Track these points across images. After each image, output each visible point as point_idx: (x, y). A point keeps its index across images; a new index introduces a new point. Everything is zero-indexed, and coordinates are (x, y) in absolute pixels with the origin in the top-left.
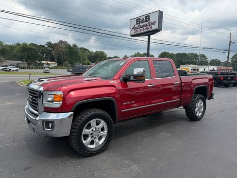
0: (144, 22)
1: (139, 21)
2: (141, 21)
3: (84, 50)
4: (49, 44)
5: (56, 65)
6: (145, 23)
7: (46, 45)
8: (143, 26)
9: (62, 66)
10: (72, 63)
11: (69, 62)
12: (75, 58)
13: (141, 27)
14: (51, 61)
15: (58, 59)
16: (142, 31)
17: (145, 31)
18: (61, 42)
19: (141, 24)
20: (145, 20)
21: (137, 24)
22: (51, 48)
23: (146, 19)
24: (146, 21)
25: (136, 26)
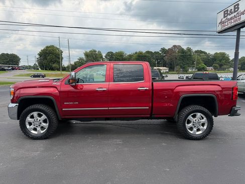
0: (232, 13)
1: (227, 13)
2: (229, 12)
3: (199, 52)
4: (163, 50)
5: (168, 71)
6: (233, 15)
7: (160, 51)
8: (231, 19)
9: (174, 71)
10: (184, 68)
11: (181, 67)
12: (188, 62)
13: (229, 20)
14: (163, 67)
15: (171, 64)
16: (230, 25)
17: (233, 24)
18: (175, 46)
19: (229, 17)
20: (233, 11)
21: (224, 17)
22: (164, 53)
23: (235, 8)
24: (235, 12)
25: (223, 20)
